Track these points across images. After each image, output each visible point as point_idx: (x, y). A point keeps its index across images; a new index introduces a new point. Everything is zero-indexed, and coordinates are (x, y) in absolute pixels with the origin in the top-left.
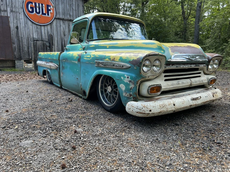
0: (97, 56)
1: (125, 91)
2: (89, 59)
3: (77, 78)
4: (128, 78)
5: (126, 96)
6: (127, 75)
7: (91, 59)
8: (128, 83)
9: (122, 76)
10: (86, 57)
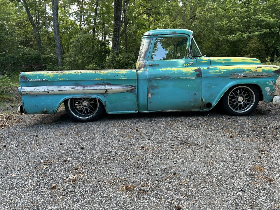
0: (231, 70)
1: (270, 91)
2: (220, 73)
3: (195, 94)
4: (272, 82)
5: (270, 94)
6: (271, 81)
7: (222, 72)
8: (273, 85)
9: (267, 82)
10: (213, 72)
